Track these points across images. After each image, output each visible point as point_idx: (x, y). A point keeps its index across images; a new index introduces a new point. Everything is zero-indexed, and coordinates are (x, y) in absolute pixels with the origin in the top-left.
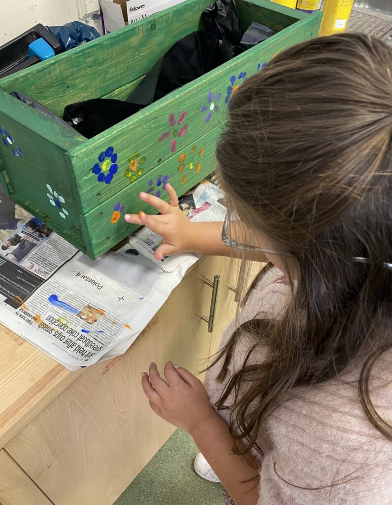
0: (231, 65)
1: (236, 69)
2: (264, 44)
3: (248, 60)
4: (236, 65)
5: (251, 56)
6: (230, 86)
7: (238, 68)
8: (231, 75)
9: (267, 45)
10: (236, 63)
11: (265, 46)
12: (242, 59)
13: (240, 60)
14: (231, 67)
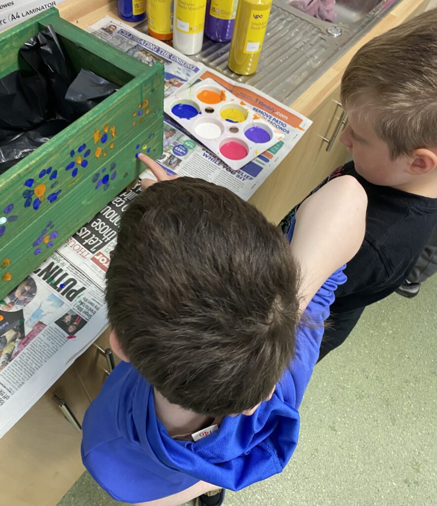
0: (18, 172)
1: (30, 172)
2: (74, 128)
3: (50, 155)
4: (28, 169)
5: (52, 150)
6: (27, 190)
7: (33, 169)
8: (24, 180)
9: (77, 129)
10: (27, 166)
11: (75, 131)
12: (38, 158)
13: (33, 162)
14: (19, 175)
